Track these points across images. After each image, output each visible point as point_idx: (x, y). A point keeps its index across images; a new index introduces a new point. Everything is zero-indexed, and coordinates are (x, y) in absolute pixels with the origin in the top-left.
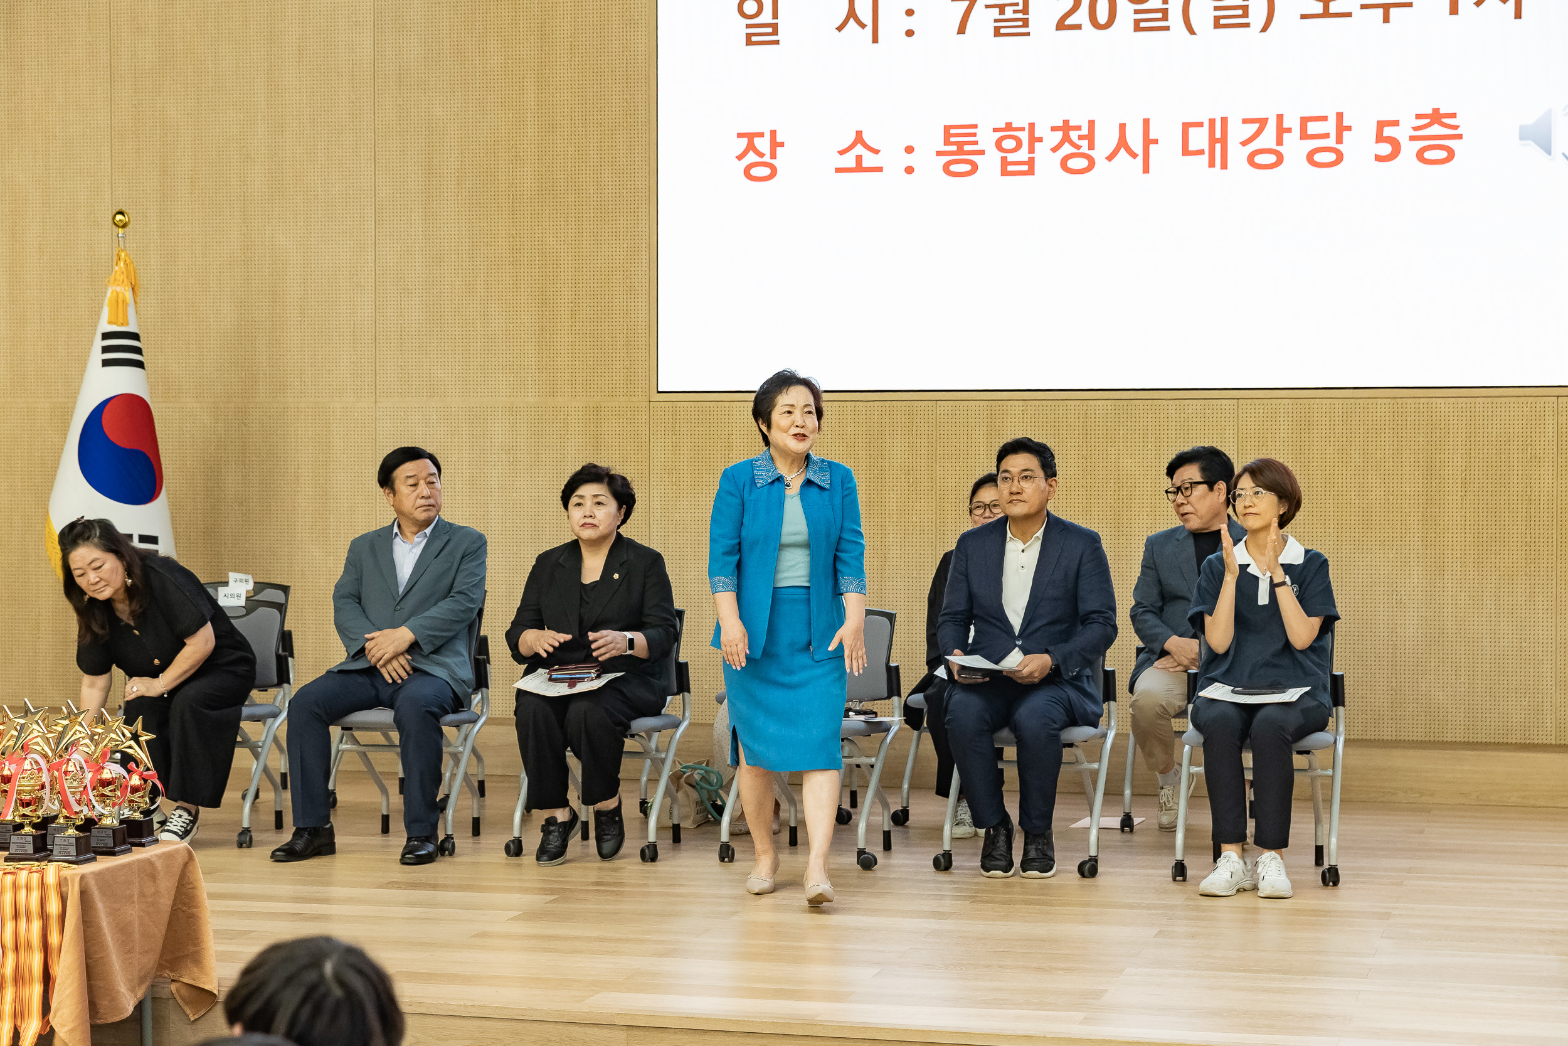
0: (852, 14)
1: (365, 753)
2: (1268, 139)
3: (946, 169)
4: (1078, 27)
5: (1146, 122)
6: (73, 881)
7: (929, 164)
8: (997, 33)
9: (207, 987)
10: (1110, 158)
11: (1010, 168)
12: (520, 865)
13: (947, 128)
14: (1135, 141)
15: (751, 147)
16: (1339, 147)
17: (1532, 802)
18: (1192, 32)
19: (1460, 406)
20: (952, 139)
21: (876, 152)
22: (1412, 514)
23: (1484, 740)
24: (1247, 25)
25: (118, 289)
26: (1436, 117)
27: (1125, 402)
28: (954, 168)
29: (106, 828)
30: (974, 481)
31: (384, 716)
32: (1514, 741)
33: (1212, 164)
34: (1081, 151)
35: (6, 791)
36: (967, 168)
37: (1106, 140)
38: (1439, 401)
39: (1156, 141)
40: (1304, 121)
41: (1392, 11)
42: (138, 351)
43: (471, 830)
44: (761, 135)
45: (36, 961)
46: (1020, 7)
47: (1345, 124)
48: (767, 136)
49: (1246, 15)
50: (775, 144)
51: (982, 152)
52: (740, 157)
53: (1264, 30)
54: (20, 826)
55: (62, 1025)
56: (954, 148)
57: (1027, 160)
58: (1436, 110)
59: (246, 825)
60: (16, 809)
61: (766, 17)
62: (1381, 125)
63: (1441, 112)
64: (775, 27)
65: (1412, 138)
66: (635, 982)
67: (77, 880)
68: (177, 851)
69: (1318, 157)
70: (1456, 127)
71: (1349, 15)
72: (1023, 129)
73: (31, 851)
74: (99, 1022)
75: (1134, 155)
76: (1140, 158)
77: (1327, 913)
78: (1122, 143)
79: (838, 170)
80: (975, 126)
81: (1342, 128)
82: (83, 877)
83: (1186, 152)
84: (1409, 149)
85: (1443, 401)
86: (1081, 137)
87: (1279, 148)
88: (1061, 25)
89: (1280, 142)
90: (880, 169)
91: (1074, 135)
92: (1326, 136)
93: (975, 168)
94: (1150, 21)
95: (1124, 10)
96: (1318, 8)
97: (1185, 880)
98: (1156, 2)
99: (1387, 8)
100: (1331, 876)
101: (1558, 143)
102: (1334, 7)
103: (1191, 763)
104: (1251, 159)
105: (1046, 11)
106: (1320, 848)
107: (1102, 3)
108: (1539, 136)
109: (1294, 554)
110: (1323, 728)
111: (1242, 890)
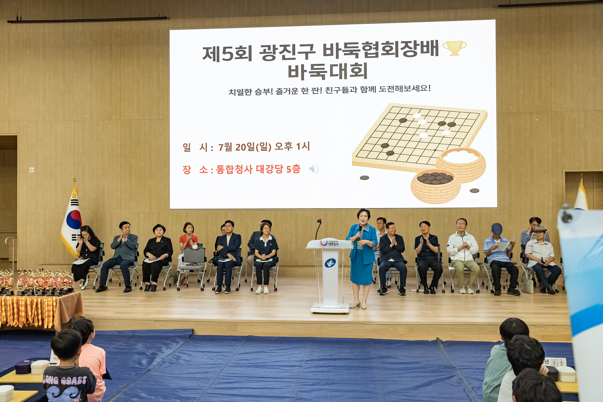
0: (202, 147)
1: (116, 273)
2: (270, 169)
3: (218, 172)
4: (240, 150)
5: (251, 165)
6: (58, 299)
7: (215, 172)
8: (226, 151)
9: (83, 316)
10: (245, 171)
11: (229, 173)
12: (142, 291)
13: (218, 166)
14: (249, 169)
15: (185, 168)
16: (281, 170)
18: (258, 151)
20: (219, 168)
21: (207, 170)
24: (267, 150)
25: (74, 192)
26: (296, 166)
28: (219, 172)
29: (65, 290)
30: (222, 225)
31: (119, 267)
33: (261, 173)
34: (240, 170)
35: (47, 284)
36: (222, 172)
37: (244, 168)
39: (252, 169)
40: (276, 166)
42: (78, 203)
43: (135, 285)
44: (187, 166)
45: (51, 313)
46: (230, 147)
48: (188, 167)
49: (266, 149)
50: (190, 168)
51: (224, 170)
52: (183, 170)
53: (269, 151)
54: (49, 290)
55: (56, 324)
56: (219, 169)
57: (231, 171)
59: (94, 286)
60: (48, 287)
61: (188, 147)
62: (288, 167)
64: (189, 149)
65: (293, 169)
66: (157, 313)
67: (59, 299)
68: (78, 293)
69: (278, 172)
70: (299, 167)
71: (283, 149)
72: (231, 166)
73: (51, 295)
74: (63, 323)
75: (249, 171)
76: (250, 171)
77: (274, 296)
78: (247, 169)
79: (200, 172)
80: (223, 166)
81: (282, 167)
82: (60, 299)
83: (257, 170)
84: (292, 171)
85: (298, 211)
86: (240, 168)
88: (237, 150)
89: (272, 169)
90: (207, 172)
91: (239, 167)
92: (279, 168)
94: (252, 149)
95: (247, 147)
96: (278, 148)
97: (253, 291)
98: (252, 146)
99: (288, 148)
100: (276, 290)
101: (315, 170)
102: (280, 148)
103: (254, 272)
104: (267, 172)
105: (234, 147)
106: (275, 285)
107: (243, 146)
108: (312, 169)
109: (270, 238)
110: (275, 266)
111: (262, 293)
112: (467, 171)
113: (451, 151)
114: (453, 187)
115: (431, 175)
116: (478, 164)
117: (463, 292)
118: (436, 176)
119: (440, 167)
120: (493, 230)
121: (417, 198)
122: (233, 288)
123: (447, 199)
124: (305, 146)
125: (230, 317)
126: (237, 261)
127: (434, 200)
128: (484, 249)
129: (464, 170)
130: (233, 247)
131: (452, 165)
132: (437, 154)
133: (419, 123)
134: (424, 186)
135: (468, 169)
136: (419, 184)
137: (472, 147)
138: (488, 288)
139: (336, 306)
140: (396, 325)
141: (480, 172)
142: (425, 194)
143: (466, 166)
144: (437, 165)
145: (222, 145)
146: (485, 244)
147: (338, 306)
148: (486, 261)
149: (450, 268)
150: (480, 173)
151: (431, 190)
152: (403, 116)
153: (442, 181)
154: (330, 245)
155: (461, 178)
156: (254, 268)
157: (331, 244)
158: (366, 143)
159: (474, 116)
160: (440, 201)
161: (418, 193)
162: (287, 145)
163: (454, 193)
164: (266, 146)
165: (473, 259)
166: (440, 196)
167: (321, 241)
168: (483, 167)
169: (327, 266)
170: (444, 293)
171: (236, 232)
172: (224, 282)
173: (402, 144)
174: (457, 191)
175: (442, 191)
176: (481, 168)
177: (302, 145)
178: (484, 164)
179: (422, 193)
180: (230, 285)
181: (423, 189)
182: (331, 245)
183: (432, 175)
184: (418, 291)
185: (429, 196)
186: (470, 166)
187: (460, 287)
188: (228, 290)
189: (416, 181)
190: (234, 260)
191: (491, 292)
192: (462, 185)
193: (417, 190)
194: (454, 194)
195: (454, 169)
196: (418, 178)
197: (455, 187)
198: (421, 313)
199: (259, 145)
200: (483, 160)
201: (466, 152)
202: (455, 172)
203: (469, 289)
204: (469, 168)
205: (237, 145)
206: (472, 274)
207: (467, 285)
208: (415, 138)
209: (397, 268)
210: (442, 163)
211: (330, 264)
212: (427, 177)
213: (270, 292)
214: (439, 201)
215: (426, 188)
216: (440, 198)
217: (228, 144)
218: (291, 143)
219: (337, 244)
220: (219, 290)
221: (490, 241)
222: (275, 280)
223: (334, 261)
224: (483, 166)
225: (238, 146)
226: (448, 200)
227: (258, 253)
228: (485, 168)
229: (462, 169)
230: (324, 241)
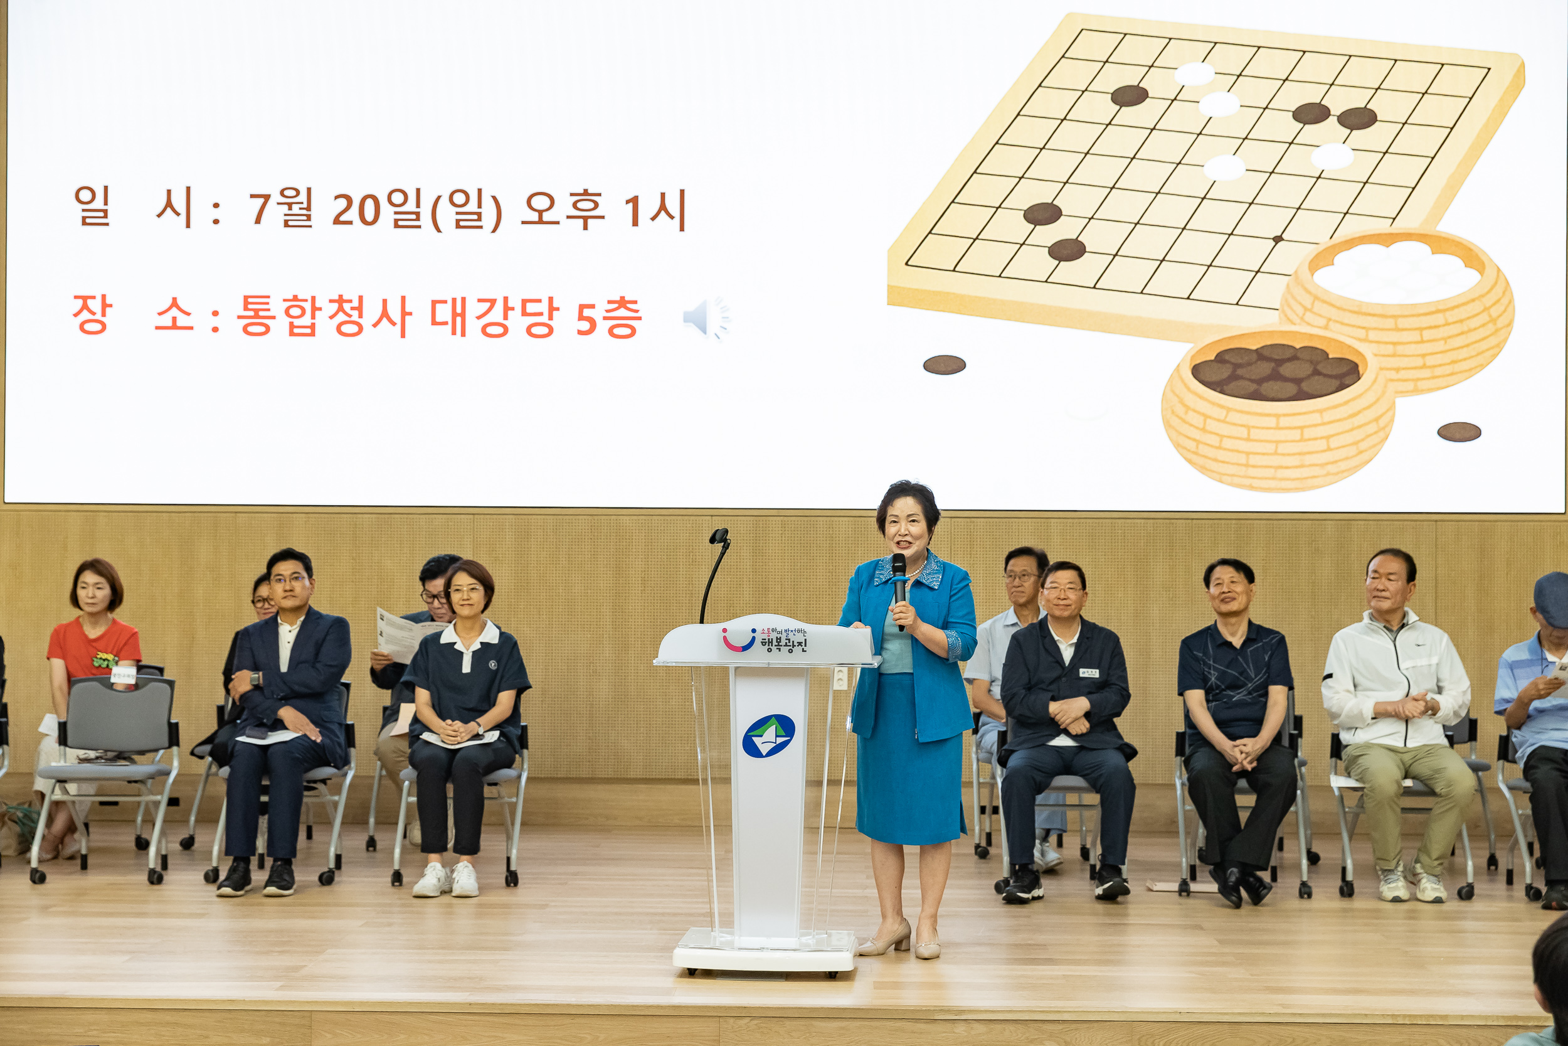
0: (169, 204)
2: (497, 315)
3: (245, 329)
4: (350, 223)
5: (403, 298)
7: (232, 325)
8: (286, 224)
10: (375, 325)
11: (296, 331)
13: (246, 298)
14: (395, 314)
15: (85, 307)
16: (550, 322)
17: (689, 823)
18: (439, 231)
19: (640, 522)
20: (250, 306)
21: (188, 314)
22: (605, 604)
23: (657, 777)
24: (481, 227)
26: (622, 303)
27: (386, 516)
28: (250, 329)
32: (679, 777)
33: (454, 333)
34: (352, 319)
36: (262, 329)
37: (372, 311)
38: (625, 518)
39: (411, 314)
40: (524, 302)
41: (590, 221)
44: (94, 297)
46: (305, 205)
47: (555, 305)
48: (99, 299)
49: (479, 219)
50: (105, 305)
51: (274, 318)
52: (76, 315)
53: (494, 231)
56: (252, 313)
57: (309, 324)
58: (622, 298)
61: (98, 203)
62: (582, 307)
63: (626, 299)
64: (105, 211)
65: (605, 318)
69: (535, 330)
70: (637, 311)
71: (558, 223)
72: (306, 300)
75: (394, 324)
76: (399, 326)
77: (504, 907)
78: (385, 314)
79: (157, 328)
80: (269, 297)
81: (552, 309)
83: (434, 322)
84: (603, 326)
85: (628, 518)
86: (352, 308)
87: (505, 322)
88: (337, 221)
89: (506, 317)
90: (191, 328)
91: (347, 306)
92: (541, 314)
93: (268, 329)
94: (406, 221)
95: (387, 212)
96: (535, 217)
97: (401, 885)
98: (411, 206)
99: (586, 219)
100: (512, 879)
101: (713, 325)
102: (546, 217)
103: (409, 795)
104: (484, 330)
105: (325, 208)
106: (508, 859)
107: (370, 204)
108: (698, 320)
109: (491, 635)
110: (509, 765)
111: (443, 893)
112: (1425, 339)
113: (1350, 243)
114: (1359, 412)
115: (1255, 356)
116: (1477, 307)
117: (1396, 894)
118: (1280, 362)
119: (1302, 319)
120: (1541, 607)
121: (1190, 461)
122: (304, 874)
123: (1332, 468)
124: (663, 207)
125: (282, 988)
126: (328, 741)
127: (1270, 473)
128: (1497, 696)
129: (1415, 336)
130: (312, 678)
131: (1356, 309)
132: (1287, 257)
133: (1207, 108)
134: (1222, 407)
135: (1430, 328)
136: (1201, 397)
137: (1447, 226)
138: (1515, 879)
139: (791, 942)
140: (1074, 1026)
141: (1484, 345)
142: (1227, 443)
143: (1419, 315)
144: (1283, 311)
145: (267, 198)
146: (1503, 673)
147: (804, 939)
148: (1505, 749)
149: (1338, 782)
150: (1488, 350)
151: (1257, 428)
152: (1130, 78)
153: (1305, 386)
154: (770, 650)
155: (1397, 370)
156: (408, 774)
157: (775, 643)
158: (953, 202)
159: (1460, 81)
160: (1298, 479)
161: (1194, 440)
162: (580, 205)
163: (1363, 440)
164: (480, 206)
165: (1445, 742)
166: (1300, 454)
167: (725, 630)
168: (1501, 323)
169: (751, 748)
170: (1310, 896)
171: (324, 606)
172: (261, 844)
173: (1125, 206)
174: (1376, 433)
175: (1308, 433)
176: (1491, 328)
177: (648, 207)
178: (1507, 306)
179: (1214, 440)
180: (295, 856)
181: (1219, 420)
182: (774, 648)
183: (1261, 354)
184: (1184, 889)
185: (1248, 454)
186: (1440, 315)
187: (1384, 871)
188: (280, 876)
189: (1185, 385)
190: (315, 736)
191: (1528, 894)
192: (1403, 405)
193: (1191, 425)
194: (1363, 446)
195: (1363, 328)
196: (1197, 371)
197: (1370, 414)
198: (1193, 975)
199: (444, 203)
200: (1499, 290)
201: (1423, 249)
202: (1372, 342)
203: (1424, 881)
204: (1436, 327)
205: (337, 197)
206: (1437, 811)
207: (1417, 861)
208: (1187, 181)
209: (1087, 780)
210: (1307, 301)
211: (767, 738)
212: (1236, 366)
213: (482, 889)
214: (1294, 480)
215: (1234, 417)
216: (1296, 467)
217: (293, 193)
218: (599, 195)
219: (800, 644)
220: (239, 881)
221: (1525, 655)
222: (509, 838)
223: (786, 725)
224: (1500, 315)
225: (343, 203)
226: (1337, 473)
227: (430, 703)
228: (1510, 324)
229: (1403, 330)
230: (740, 627)
